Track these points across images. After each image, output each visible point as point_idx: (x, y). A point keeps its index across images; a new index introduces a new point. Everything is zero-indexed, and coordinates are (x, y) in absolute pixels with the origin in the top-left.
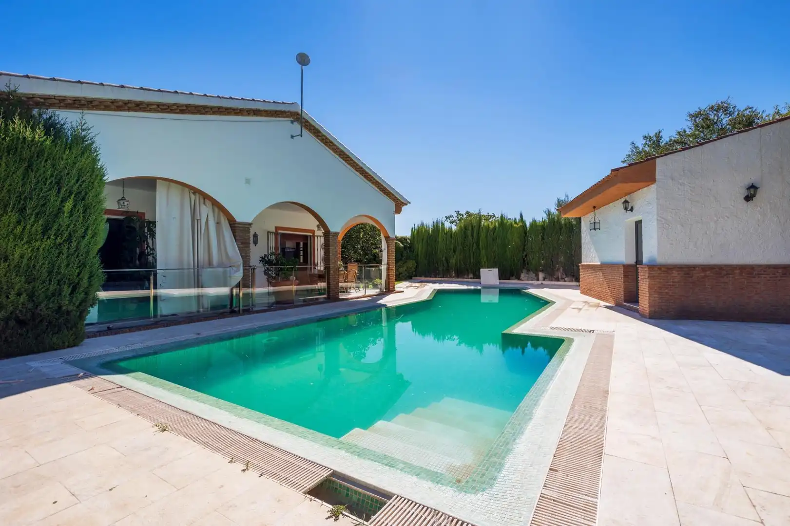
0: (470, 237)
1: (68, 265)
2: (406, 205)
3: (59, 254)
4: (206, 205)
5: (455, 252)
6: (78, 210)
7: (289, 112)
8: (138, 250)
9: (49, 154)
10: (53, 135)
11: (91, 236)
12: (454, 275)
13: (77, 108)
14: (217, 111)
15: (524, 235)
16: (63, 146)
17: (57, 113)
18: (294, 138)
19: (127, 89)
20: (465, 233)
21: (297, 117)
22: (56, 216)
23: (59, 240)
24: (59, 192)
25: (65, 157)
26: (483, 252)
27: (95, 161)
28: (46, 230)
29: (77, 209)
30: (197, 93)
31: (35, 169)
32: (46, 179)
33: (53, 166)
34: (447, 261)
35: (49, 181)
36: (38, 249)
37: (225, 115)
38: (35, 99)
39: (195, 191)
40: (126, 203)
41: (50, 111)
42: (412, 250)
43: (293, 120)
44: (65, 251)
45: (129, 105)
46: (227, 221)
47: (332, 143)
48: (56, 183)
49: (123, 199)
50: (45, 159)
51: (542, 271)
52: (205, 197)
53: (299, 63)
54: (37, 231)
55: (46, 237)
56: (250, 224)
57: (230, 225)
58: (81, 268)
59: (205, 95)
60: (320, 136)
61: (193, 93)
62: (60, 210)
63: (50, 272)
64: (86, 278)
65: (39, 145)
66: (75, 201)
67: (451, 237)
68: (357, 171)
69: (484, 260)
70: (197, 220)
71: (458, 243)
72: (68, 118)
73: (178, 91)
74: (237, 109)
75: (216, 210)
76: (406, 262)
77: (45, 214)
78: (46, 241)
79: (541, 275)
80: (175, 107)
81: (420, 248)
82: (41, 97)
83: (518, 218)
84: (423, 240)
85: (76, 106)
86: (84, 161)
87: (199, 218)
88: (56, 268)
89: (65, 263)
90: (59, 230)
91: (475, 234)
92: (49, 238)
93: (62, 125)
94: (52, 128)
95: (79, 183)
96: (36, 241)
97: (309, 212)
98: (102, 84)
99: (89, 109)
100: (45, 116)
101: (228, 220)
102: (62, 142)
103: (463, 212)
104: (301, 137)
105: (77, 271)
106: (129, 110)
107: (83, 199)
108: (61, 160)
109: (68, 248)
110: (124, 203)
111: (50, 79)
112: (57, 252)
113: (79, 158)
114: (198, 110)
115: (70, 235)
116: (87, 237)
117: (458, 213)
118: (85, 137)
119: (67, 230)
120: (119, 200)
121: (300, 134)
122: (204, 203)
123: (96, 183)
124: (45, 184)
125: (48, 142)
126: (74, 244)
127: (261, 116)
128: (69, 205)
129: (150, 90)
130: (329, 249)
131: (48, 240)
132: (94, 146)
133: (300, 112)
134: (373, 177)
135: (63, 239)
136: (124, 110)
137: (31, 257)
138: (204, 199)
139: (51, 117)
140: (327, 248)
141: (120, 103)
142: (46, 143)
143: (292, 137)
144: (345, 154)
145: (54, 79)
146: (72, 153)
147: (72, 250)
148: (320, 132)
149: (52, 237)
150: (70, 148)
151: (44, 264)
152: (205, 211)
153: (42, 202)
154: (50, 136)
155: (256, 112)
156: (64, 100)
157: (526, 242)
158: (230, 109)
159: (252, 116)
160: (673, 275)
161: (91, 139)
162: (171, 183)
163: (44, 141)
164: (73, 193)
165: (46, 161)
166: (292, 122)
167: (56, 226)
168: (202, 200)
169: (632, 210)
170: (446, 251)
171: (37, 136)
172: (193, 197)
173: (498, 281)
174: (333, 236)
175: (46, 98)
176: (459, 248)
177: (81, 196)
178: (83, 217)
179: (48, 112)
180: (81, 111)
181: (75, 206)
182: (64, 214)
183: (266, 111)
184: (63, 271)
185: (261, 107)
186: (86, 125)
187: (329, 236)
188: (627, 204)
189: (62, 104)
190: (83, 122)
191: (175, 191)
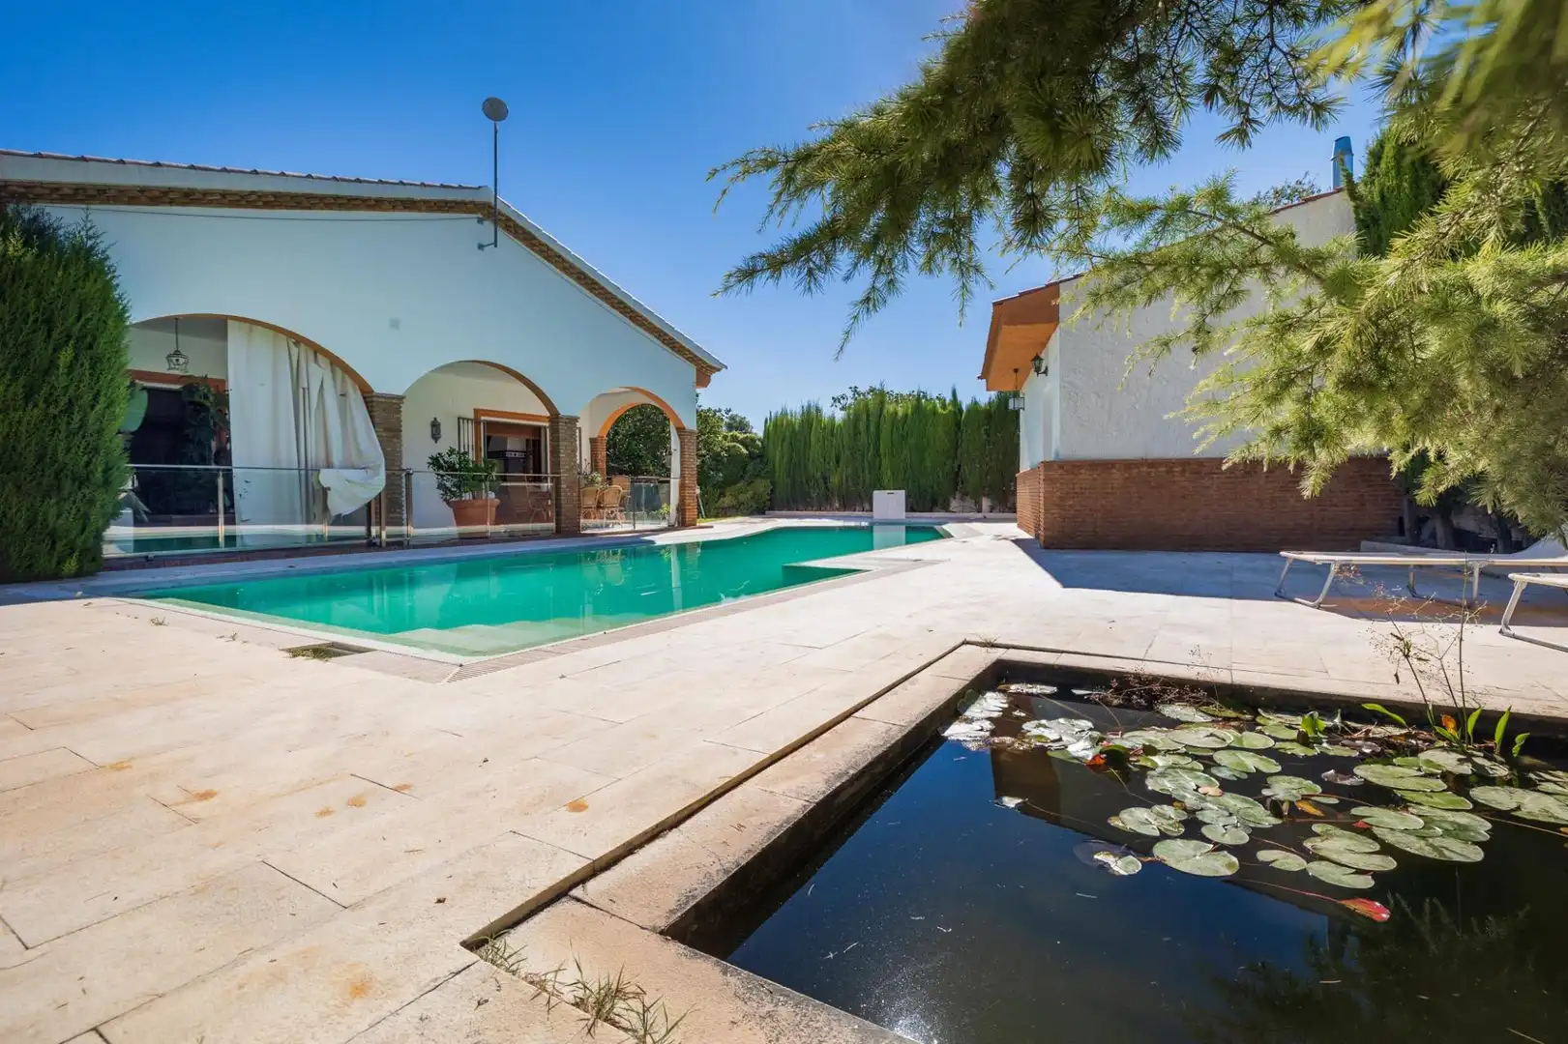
0: (863, 434)
1: (68, 450)
2: (719, 370)
3: (54, 431)
4: (319, 365)
5: (838, 462)
6: (82, 365)
7: (472, 202)
8: (214, 444)
9: (33, 276)
10: (38, 246)
11: (105, 405)
12: (837, 505)
13: (82, 201)
14: (333, 204)
15: (956, 429)
16: (54, 263)
17: (47, 210)
18: (486, 249)
19: (165, 168)
20: (856, 427)
21: (490, 212)
22: (46, 372)
23: (52, 411)
24: (49, 335)
25: (57, 281)
26: (885, 462)
27: (108, 287)
28: (29, 396)
29: (80, 362)
30: (291, 173)
31: (9, 300)
32: (28, 315)
33: (39, 294)
34: (825, 479)
35: (32, 318)
36: (19, 422)
37: (350, 209)
38: (10, 188)
39: (299, 340)
40: (182, 361)
41: (35, 207)
42: (765, 460)
43: (481, 216)
44: (63, 427)
45: (172, 196)
46: (359, 392)
47: (560, 256)
48: (43, 321)
49: (177, 353)
50: (25, 283)
51: (988, 496)
52: (317, 350)
53: (488, 116)
54: (15, 394)
55: (30, 406)
56: (401, 398)
57: (364, 398)
58: (91, 455)
59: (309, 176)
60: (535, 245)
61: (287, 173)
62: (53, 364)
63: (40, 458)
64: (100, 470)
65: (14, 262)
66: (75, 347)
67: (832, 435)
68: (614, 307)
69: (887, 475)
70: (304, 389)
71: (843, 446)
72: (66, 218)
73: (258, 170)
74: (369, 199)
75: (339, 372)
76: (752, 482)
77: (29, 369)
78: (32, 410)
79: (986, 503)
80: (254, 197)
81: (778, 457)
82: (20, 184)
83: (949, 398)
84: (783, 440)
85: (79, 198)
86: (90, 288)
87: (306, 386)
88: (50, 452)
89: (63, 445)
90: (51, 394)
91: (872, 429)
92: (36, 406)
93: (54, 230)
94: (38, 235)
95: (83, 320)
96: (16, 410)
97: (520, 380)
98: (122, 162)
99: (102, 202)
100: (26, 216)
101: (361, 391)
102: (51, 257)
103: (863, 389)
104: (496, 246)
105: (85, 458)
106: (172, 203)
107: (90, 347)
108: (50, 284)
109: (69, 423)
110: (177, 360)
111: (35, 156)
112: (51, 427)
113: (81, 283)
114: (297, 203)
115: (70, 401)
116: (98, 408)
117: (855, 390)
118: (92, 248)
119: (64, 395)
120: (169, 356)
121: (493, 241)
122: (316, 360)
123: (110, 322)
124: (27, 324)
125: (29, 258)
126: (77, 417)
127: (420, 210)
128: (65, 356)
129: (206, 169)
130: (558, 445)
131: (35, 410)
132: (108, 263)
133: (493, 204)
134: (646, 320)
135: (58, 409)
136: (164, 203)
137: (8, 435)
138: (315, 353)
139: (35, 218)
140: (556, 443)
141: (157, 194)
142: (26, 259)
143: (481, 247)
144: (586, 277)
145: (40, 156)
146: (70, 274)
147: (75, 425)
148: (535, 238)
149: (41, 405)
150: (65, 268)
151: (28, 445)
152: (317, 373)
153: (22, 350)
154: (33, 248)
155: (409, 205)
156: (57, 189)
157: (960, 441)
158: (356, 199)
159: (400, 210)
160: (1081, 477)
161: (103, 252)
162: (255, 327)
163: (24, 255)
164: (71, 337)
165: (27, 286)
166: (480, 221)
167: (45, 389)
168: (311, 356)
169: (1045, 372)
170: (822, 460)
171: (11, 249)
172: (294, 350)
173: (904, 513)
174: (566, 423)
175: (29, 186)
176: (846, 455)
177: (86, 343)
178: (91, 374)
179: (32, 208)
180: (84, 206)
181: (76, 358)
182: (58, 369)
183: (425, 202)
184: (60, 456)
185: (418, 195)
186: (94, 230)
187: (558, 422)
188: (1037, 362)
189: (55, 196)
190: (89, 225)
191: (262, 340)
